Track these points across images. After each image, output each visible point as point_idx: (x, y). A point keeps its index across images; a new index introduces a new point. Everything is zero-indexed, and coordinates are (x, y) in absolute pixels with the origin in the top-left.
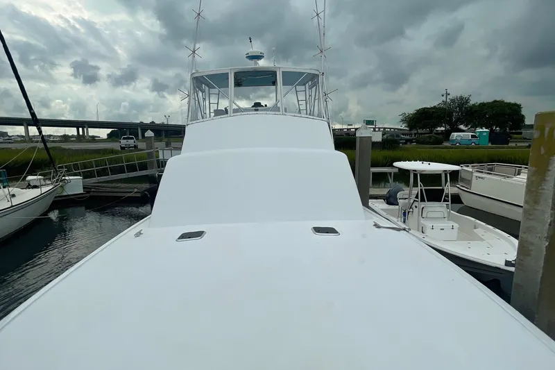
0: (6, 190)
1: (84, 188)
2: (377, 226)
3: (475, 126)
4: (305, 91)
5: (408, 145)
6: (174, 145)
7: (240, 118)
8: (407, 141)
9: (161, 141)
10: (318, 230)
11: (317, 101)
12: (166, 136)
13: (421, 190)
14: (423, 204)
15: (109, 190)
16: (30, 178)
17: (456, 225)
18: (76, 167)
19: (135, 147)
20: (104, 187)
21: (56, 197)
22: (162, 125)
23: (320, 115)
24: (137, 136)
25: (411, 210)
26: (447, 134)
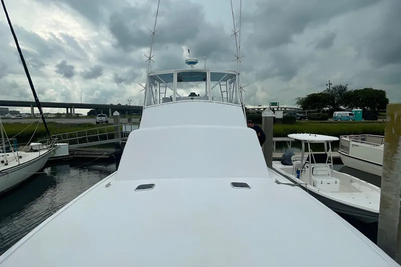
0: (16, 153)
1: (69, 152)
2: (277, 182)
3: (352, 107)
4: (226, 85)
5: (303, 121)
6: (133, 120)
7: (180, 104)
8: (302, 118)
9: (124, 117)
10: (235, 185)
11: (235, 92)
12: (128, 114)
13: (311, 155)
14: (313, 165)
15: (86, 153)
16: (32, 144)
17: (338, 180)
18: (65, 137)
19: (107, 122)
20: (83, 151)
21: (50, 158)
22: (126, 106)
23: (236, 103)
24: (108, 114)
25: (304, 169)
26: (331, 113)
